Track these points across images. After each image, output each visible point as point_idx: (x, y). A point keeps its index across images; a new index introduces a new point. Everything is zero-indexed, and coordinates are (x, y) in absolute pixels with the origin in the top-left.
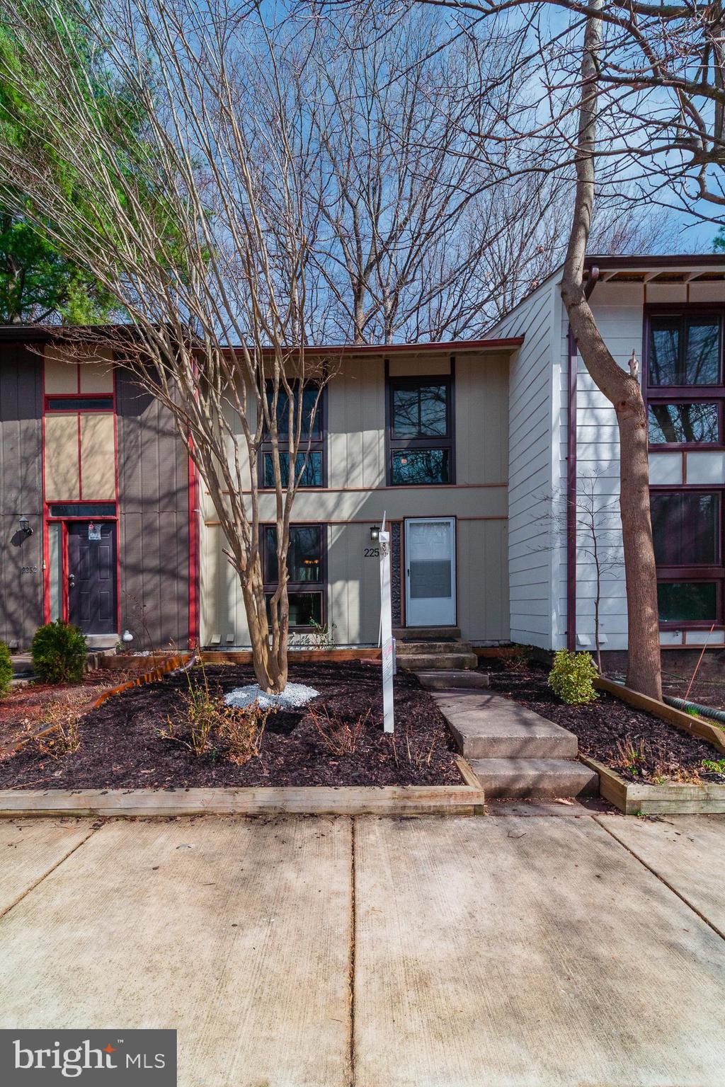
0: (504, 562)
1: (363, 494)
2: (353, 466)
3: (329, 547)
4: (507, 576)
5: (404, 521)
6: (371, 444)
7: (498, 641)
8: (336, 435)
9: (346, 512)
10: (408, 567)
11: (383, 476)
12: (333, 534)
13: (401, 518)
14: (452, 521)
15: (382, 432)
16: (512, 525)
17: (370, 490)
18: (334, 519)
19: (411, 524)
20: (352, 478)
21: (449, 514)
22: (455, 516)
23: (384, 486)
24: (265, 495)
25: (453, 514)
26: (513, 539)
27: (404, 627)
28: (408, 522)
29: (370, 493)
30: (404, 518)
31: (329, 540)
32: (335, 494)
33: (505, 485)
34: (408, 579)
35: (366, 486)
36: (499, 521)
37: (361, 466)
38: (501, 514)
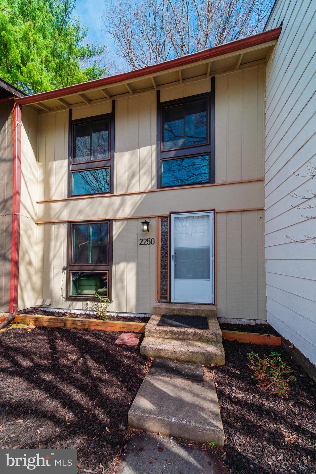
0: (260, 249)
1: (140, 196)
2: (133, 176)
3: (114, 238)
4: (264, 261)
5: (170, 216)
6: (145, 158)
7: (255, 320)
8: (121, 153)
9: (127, 211)
10: (173, 253)
11: (154, 182)
12: (117, 229)
13: (168, 214)
14: (211, 214)
15: (154, 147)
16: (268, 215)
17: (144, 193)
18: (119, 216)
19: (175, 218)
20: (132, 185)
21: (209, 208)
22: (214, 210)
23: (155, 189)
24: (72, 202)
25: (212, 208)
26: (269, 227)
27: (170, 302)
28: (173, 217)
29: (145, 195)
30: (171, 213)
31: (114, 232)
32: (120, 198)
33: (262, 180)
34: (173, 263)
35: (142, 190)
36: (255, 213)
37: (138, 175)
38: (259, 206)
